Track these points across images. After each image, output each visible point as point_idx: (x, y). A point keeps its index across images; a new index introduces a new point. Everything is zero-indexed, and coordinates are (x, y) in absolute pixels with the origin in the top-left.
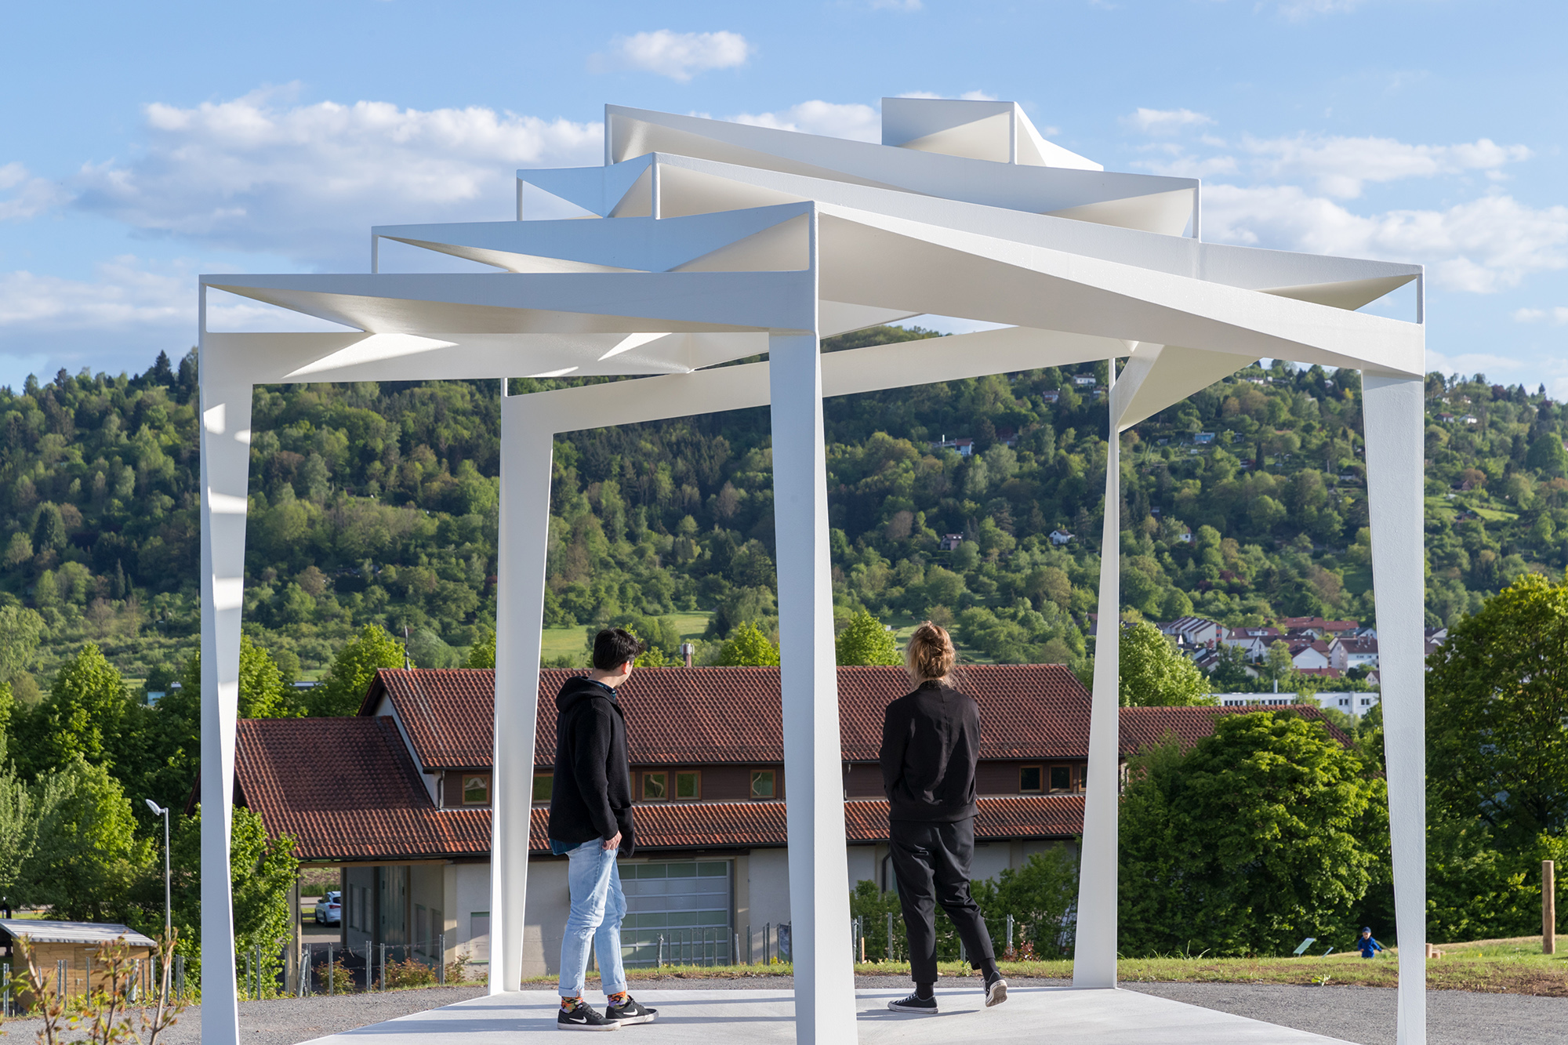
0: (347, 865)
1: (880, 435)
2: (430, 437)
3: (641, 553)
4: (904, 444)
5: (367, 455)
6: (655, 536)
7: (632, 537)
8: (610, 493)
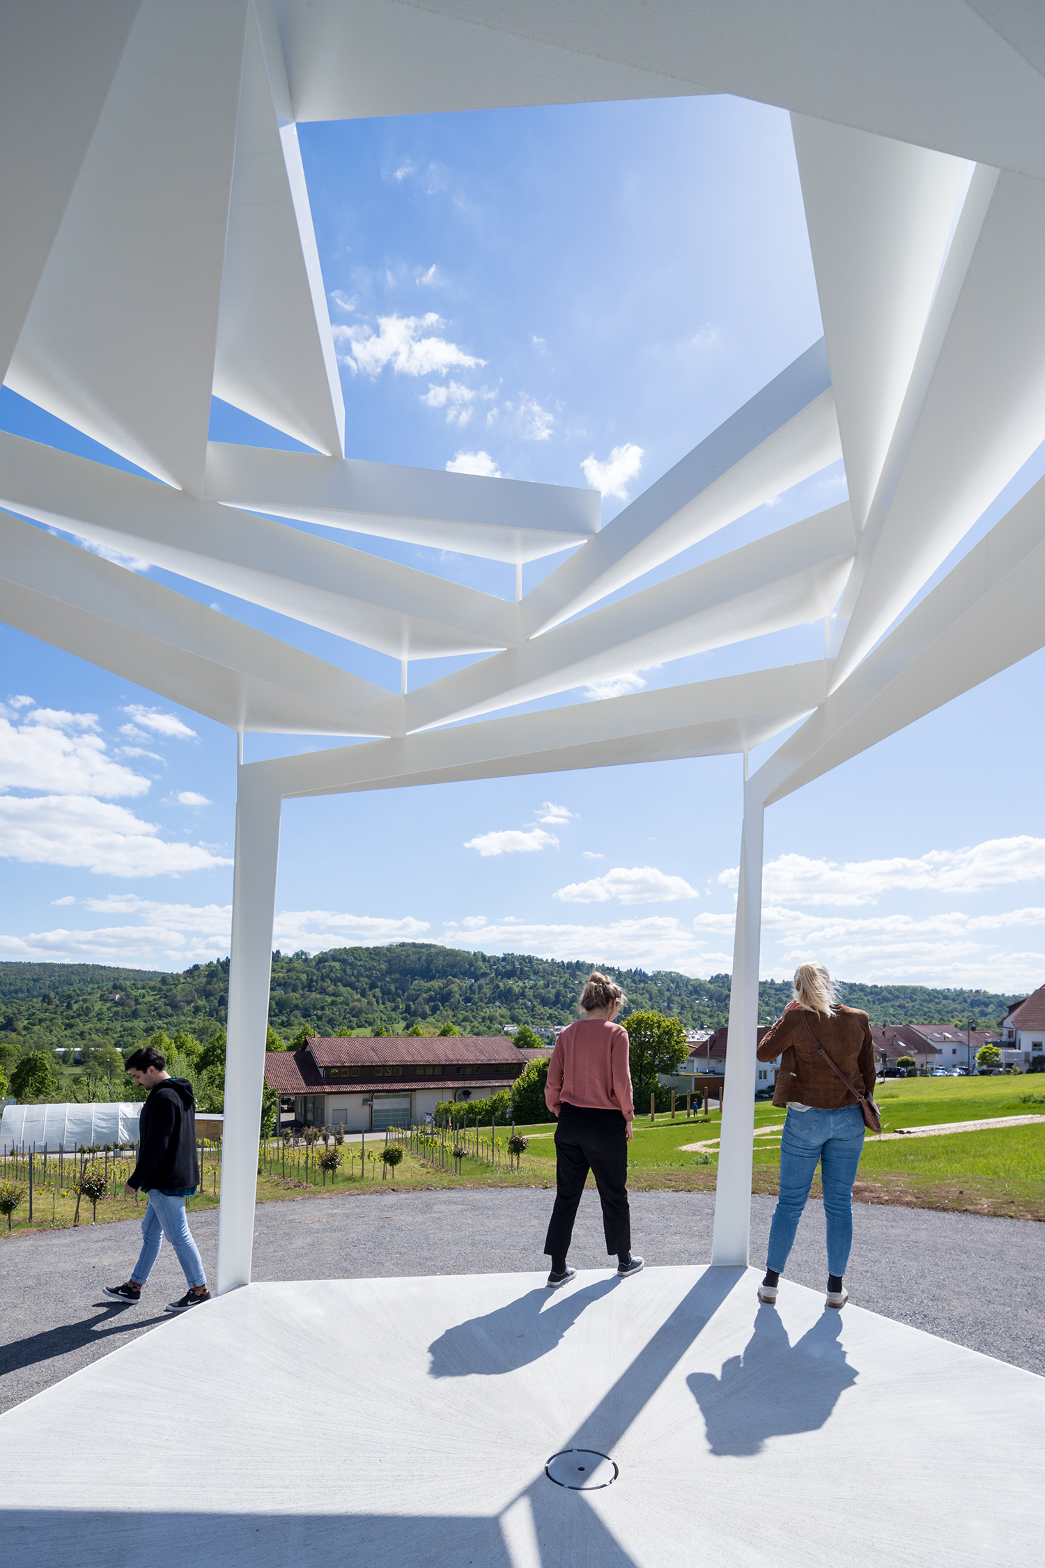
0: (297, 1095)
1: (450, 977)
2: (328, 976)
3: (386, 1008)
4: (456, 980)
5: (312, 981)
6: (390, 1003)
7: (383, 1004)
8: (378, 992)
